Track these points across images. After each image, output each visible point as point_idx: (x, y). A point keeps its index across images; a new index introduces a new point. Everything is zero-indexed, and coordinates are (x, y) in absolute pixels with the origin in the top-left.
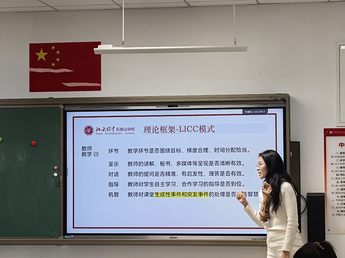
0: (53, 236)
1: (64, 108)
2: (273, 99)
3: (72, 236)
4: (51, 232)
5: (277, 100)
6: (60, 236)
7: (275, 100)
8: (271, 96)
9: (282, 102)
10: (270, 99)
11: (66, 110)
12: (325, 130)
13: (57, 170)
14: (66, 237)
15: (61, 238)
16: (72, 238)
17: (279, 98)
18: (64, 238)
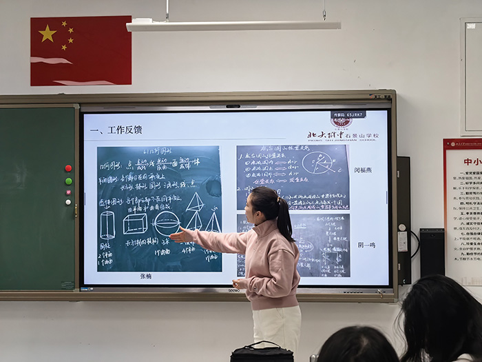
0: (65, 289)
1: (80, 109)
2: (373, 97)
3: (92, 289)
4: (62, 282)
5: (379, 99)
6: (74, 288)
7: (376, 99)
8: (370, 92)
9: (386, 101)
10: (370, 97)
11: (82, 111)
12: (445, 141)
13: (70, 197)
14: (83, 289)
15: (76, 291)
16: (92, 291)
17: (382, 96)
18: (80, 291)
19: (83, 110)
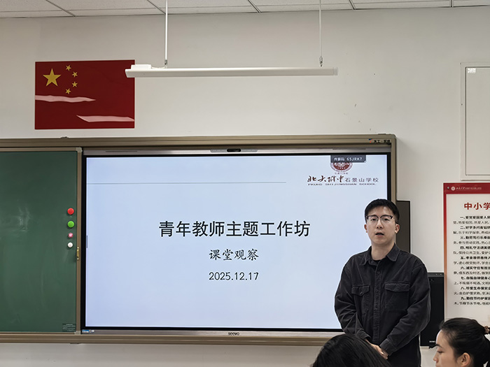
0: (66, 331)
1: (83, 152)
2: (373, 141)
3: (93, 331)
4: (63, 324)
5: (379, 143)
6: (75, 330)
7: (375, 143)
8: (370, 137)
9: (386, 146)
10: (369, 141)
12: (446, 185)
13: (73, 239)
14: (84, 331)
15: (78, 333)
16: (92, 333)
17: (382, 141)
18: (82, 333)
19: (86, 153)
